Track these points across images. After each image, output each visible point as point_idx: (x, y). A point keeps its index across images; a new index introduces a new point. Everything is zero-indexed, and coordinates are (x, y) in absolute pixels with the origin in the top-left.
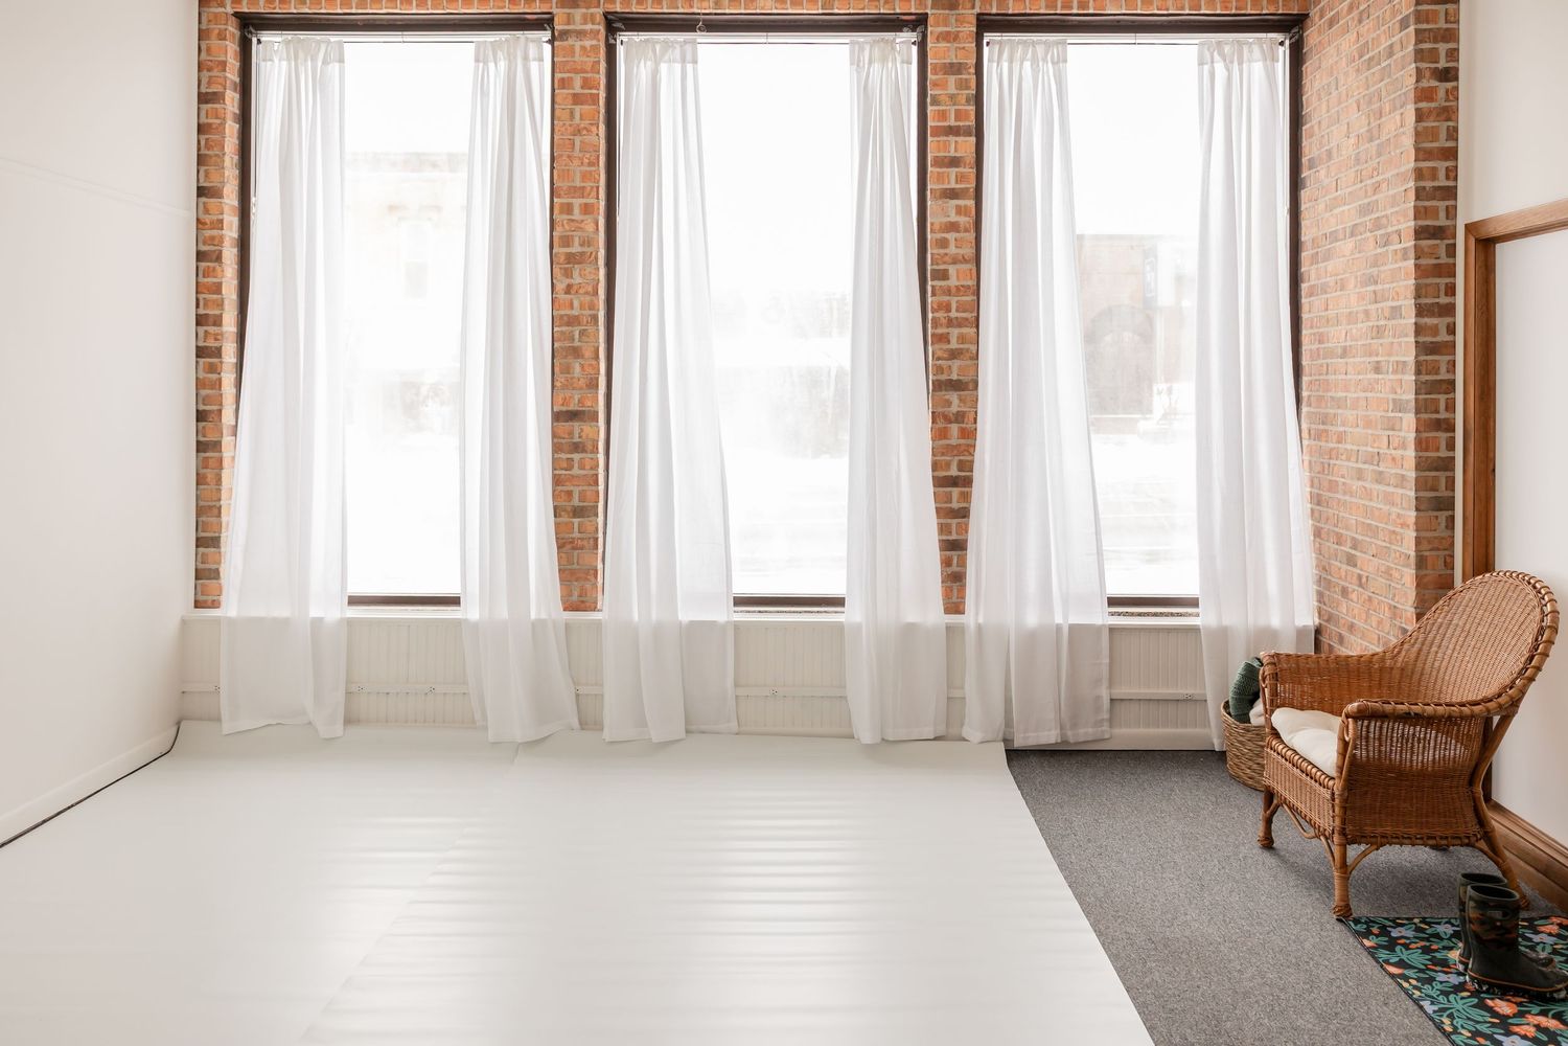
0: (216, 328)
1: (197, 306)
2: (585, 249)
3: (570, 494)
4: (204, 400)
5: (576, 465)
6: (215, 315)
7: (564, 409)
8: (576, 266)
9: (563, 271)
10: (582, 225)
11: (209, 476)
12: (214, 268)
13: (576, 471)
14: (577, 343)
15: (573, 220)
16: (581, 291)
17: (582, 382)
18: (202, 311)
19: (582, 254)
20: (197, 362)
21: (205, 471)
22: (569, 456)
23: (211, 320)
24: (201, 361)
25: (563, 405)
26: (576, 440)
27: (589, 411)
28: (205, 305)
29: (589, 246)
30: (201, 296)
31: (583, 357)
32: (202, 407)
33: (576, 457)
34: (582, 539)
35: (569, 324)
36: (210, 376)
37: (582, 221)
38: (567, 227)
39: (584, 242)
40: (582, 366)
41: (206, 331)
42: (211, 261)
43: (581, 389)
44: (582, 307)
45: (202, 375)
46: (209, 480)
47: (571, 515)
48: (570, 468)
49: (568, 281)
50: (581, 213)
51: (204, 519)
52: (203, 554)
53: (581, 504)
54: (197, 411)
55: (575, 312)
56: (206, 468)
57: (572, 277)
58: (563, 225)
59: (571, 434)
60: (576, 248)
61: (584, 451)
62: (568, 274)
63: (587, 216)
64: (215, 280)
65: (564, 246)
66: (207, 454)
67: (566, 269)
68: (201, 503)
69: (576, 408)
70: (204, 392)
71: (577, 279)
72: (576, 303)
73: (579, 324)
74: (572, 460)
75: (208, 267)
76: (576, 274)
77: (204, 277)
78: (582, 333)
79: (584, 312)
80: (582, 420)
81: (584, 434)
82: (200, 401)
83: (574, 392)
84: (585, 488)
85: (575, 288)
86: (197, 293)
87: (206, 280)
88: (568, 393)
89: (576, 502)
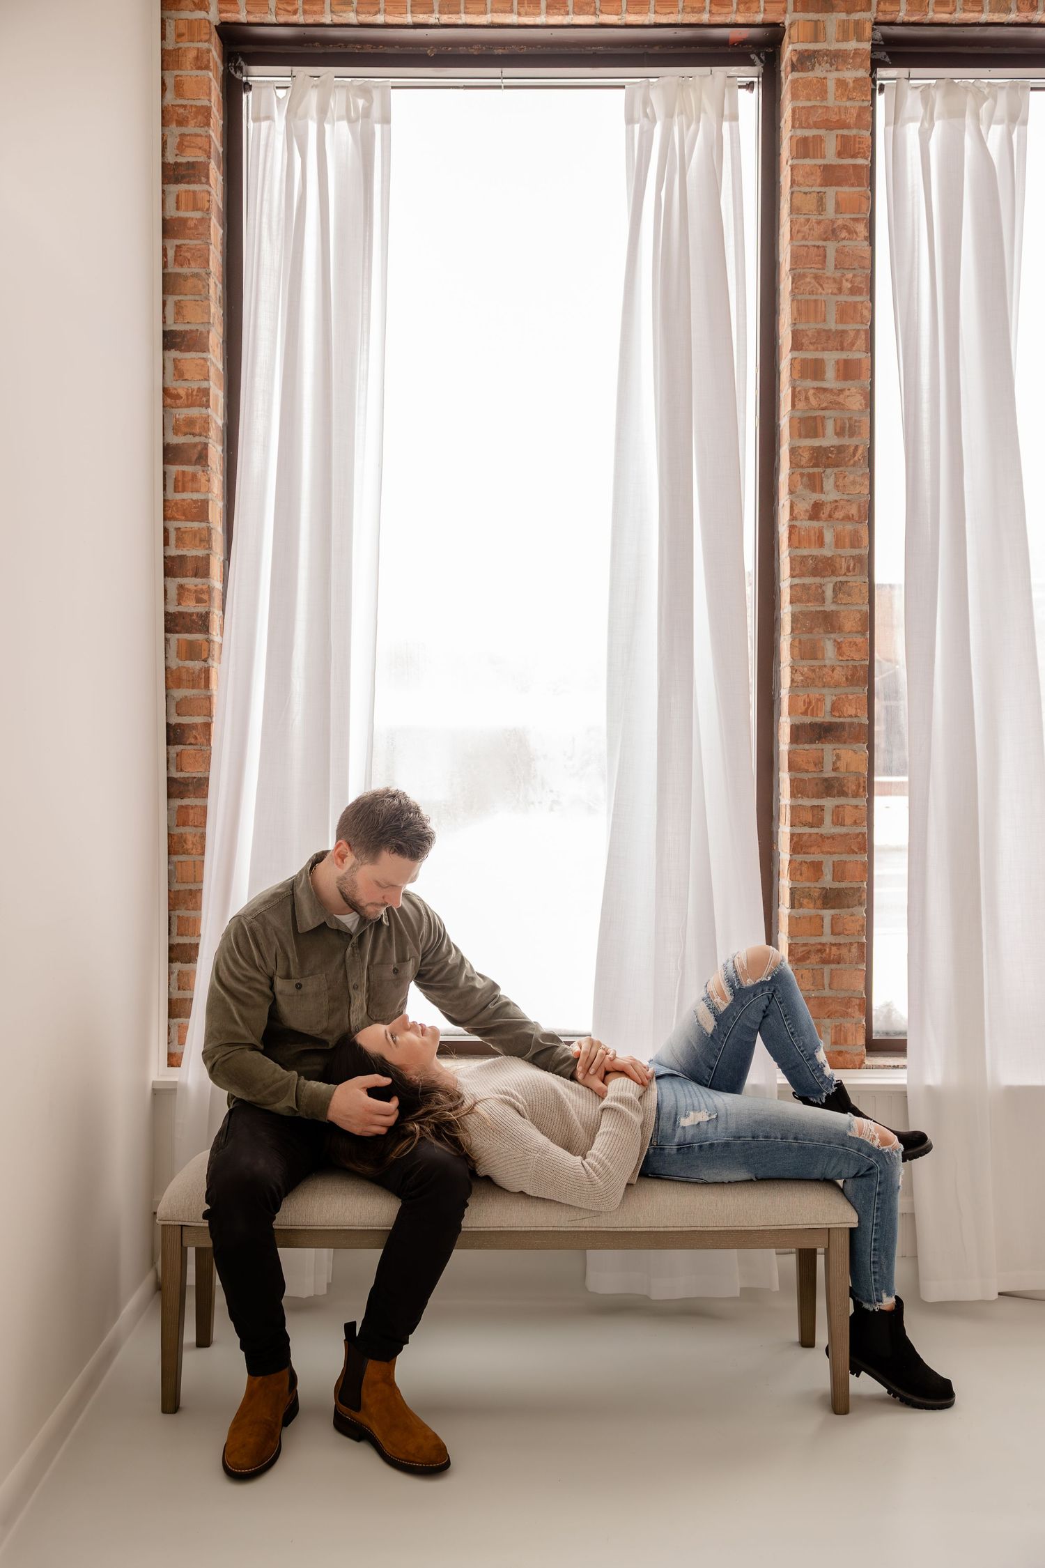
0: (198, 581)
1: (166, 542)
2: (846, 441)
3: (817, 867)
4: (177, 705)
5: (828, 818)
6: (196, 557)
7: (808, 720)
8: (829, 471)
9: (805, 479)
10: (841, 399)
11: (190, 838)
12: (194, 476)
13: (828, 828)
14: (829, 606)
15: (825, 390)
16: (839, 514)
17: (839, 674)
18: (173, 552)
19: (840, 449)
20: (166, 640)
21: (181, 830)
22: (816, 802)
23: (190, 566)
24: (174, 638)
25: (805, 713)
26: (828, 773)
27: (851, 724)
28: (179, 539)
29: (851, 435)
30: (172, 525)
31: (840, 629)
32: (175, 720)
33: (829, 803)
34: (838, 945)
35: (815, 572)
36: (189, 664)
37: (841, 391)
38: (814, 402)
39: (843, 429)
40: (839, 646)
41: (181, 587)
42: (189, 463)
43: (837, 685)
44: (838, 542)
45: (175, 663)
46: (189, 846)
47: (819, 902)
48: (819, 822)
49: (815, 497)
50: (838, 378)
51: (177, 913)
52: (180, 973)
53: (837, 885)
54: (168, 725)
55: (827, 552)
56: (184, 824)
57: (822, 491)
58: (807, 399)
59: (819, 763)
60: (829, 440)
61: (842, 793)
62: (814, 483)
63: (849, 383)
64: (195, 496)
65: (807, 436)
66: (186, 802)
67: (811, 476)
68: (177, 887)
69: (828, 719)
70: (179, 693)
71: (830, 494)
72: (829, 537)
73: (834, 573)
74: (821, 808)
75: (183, 472)
76: (829, 484)
77: (176, 490)
78: (838, 588)
79: (840, 552)
80: (839, 740)
81: (840, 764)
82: (173, 710)
83: (825, 691)
84: (844, 857)
85: (827, 510)
86: (165, 519)
87: (179, 496)
88: (814, 693)
89: (827, 881)
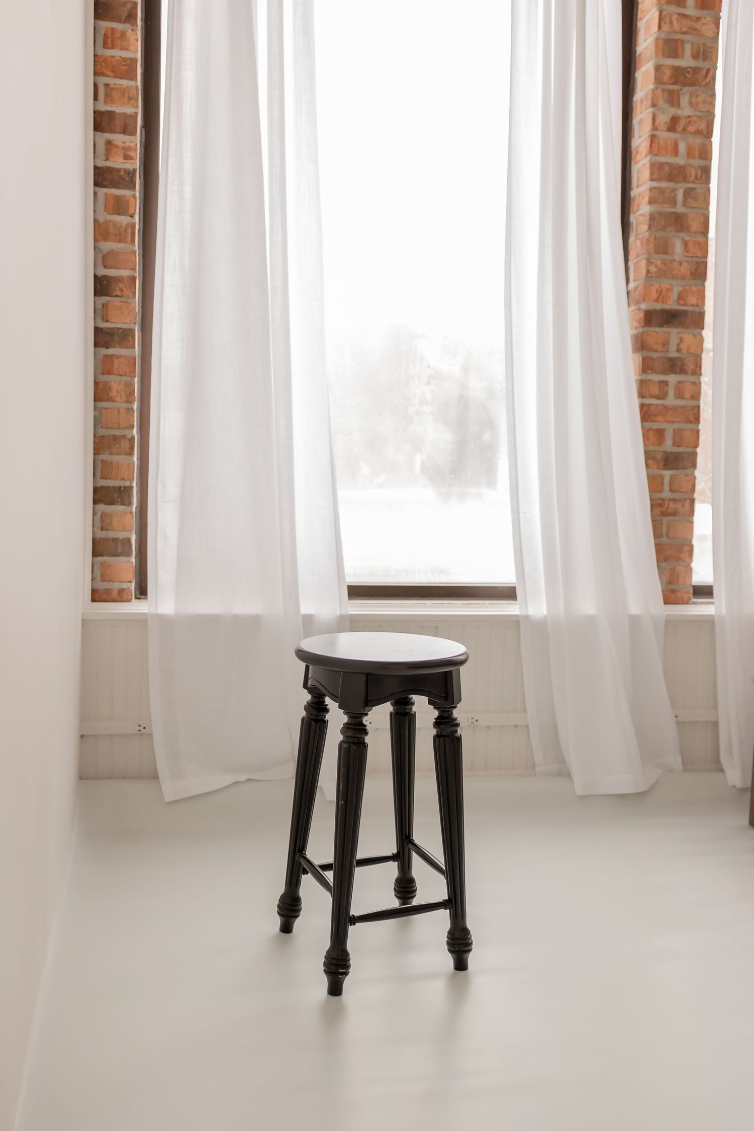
0: (126, 138)
1: (96, 98)
2: (700, 64)
3: (660, 433)
4: (104, 258)
5: (671, 393)
6: (124, 115)
7: (658, 306)
8: (685, 89)
9: (666, 94)
10: (697, 25)
11: (115, 386)
12: (123, 34)
13: (671, 400)
14: (680, 209)
15: (685, 16)
16: (692, 128)
17: (685, 269)
18: (103, 107)
19: (696, 70)
20: (95, 193)
21: (106, 378)
22: (662, 378)
23: (118, 123)
24: (102, 191)
25: (657, 300)
26: (673, 354)
27: (693, 312)
28: (108, 97)
29: (704, 60)
30: (102, 80)
31: (688, 229)
32: (102, 272)
33: (672, 379)
34: (674, 500)
35: (671, 178)
36: (117, 218)
37: (699, 19)
38: (676, 26)
39: (698, 53)
40: (686, 244)
41: (109, 143)
42: (118, 20)
43: (683, 278)
44: (689, 155)
45: (103, 217)
46: (114, 393)
47: (661, 464)
48: (663, 396)
49: (673, 111)
50: (696, 7)
51: (101, 457)
52: (103, 515)
53: (676, 449)
54: (95, 276)
55: (680, 161)
56: (109, 372)
57: (678, 106)
58: (671, 22)
59: (666, 344)
60: (686, 61)
61: (683, 371)
62: (673, 99)
63: (706, 12)
64: (125, 54)
65: (669, 56)
66: (111, 351)
67: (671, 93)
68: (102, 432)
69: (675, 307)
70: (107, 246)
71: (685, 111)
72: (682, 148)
73: (685, 180)
74: (666, 383)
75: (113, 29)
76: (685, 100)
77: (105, 46)
78: (688, 193)
79: (691, 162)
80: (683, 325)
81: (684, 347)
82: (100, 262)
83: (674, 282)
84: (682, 426)
85: (682, 123)
86: (95, 74)
87: (109, 53)
88: (665, 284)
89: (668, 446)
